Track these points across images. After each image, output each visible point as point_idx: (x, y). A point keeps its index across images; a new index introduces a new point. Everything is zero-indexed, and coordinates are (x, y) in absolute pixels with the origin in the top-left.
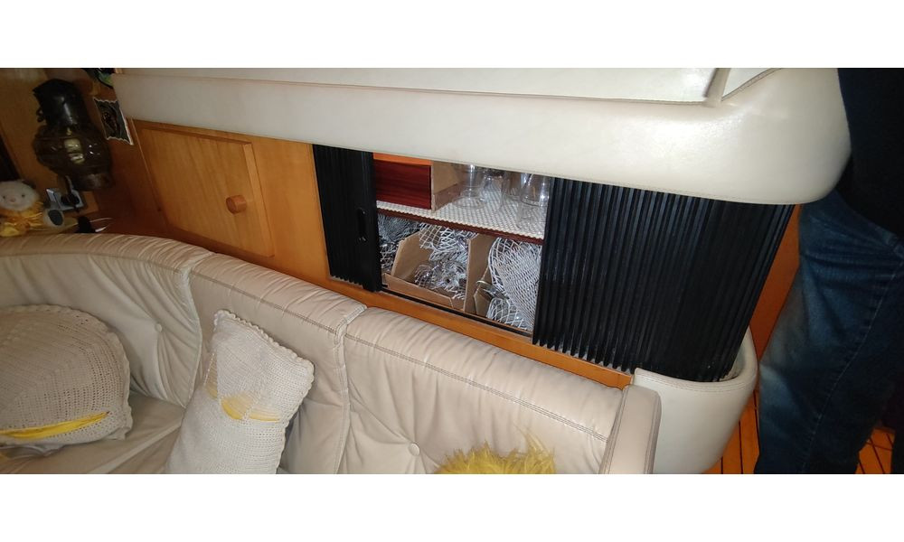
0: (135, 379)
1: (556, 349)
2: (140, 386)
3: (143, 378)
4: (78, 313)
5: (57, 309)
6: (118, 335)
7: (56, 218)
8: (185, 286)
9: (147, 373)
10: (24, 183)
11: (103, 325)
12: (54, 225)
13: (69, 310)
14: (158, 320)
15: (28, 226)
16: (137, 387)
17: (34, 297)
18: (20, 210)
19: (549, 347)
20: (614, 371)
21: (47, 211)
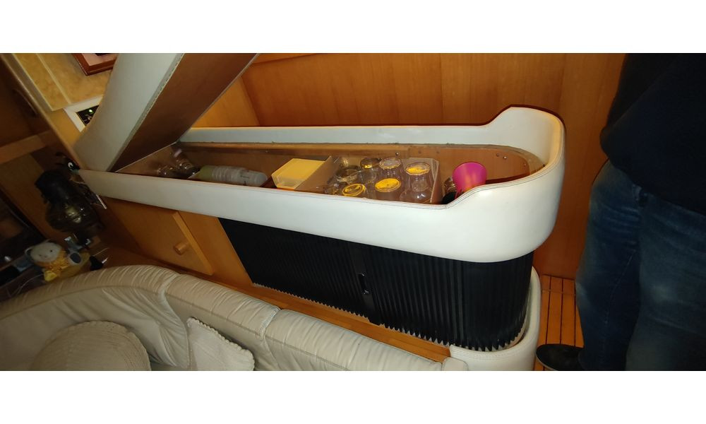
0: (152, 355)
1: (401, 331)
2: (154, 358)
3: (156, 354)
4: (107, 323)
5: (94, 323)
6: (134, 332)
7: (76, 259)
8: (165, 302)
9: (159, 352)
10: (50, 242)
11: (124, 328)
12: (76, 264)
13: (101, 323)
14: (156, 320)
15: (61, 269)
16: (154, 360)
17: (77, 318)
18: (52, 260)
19: (396, 329)
20: (439, 345)
21: (69, 255)
